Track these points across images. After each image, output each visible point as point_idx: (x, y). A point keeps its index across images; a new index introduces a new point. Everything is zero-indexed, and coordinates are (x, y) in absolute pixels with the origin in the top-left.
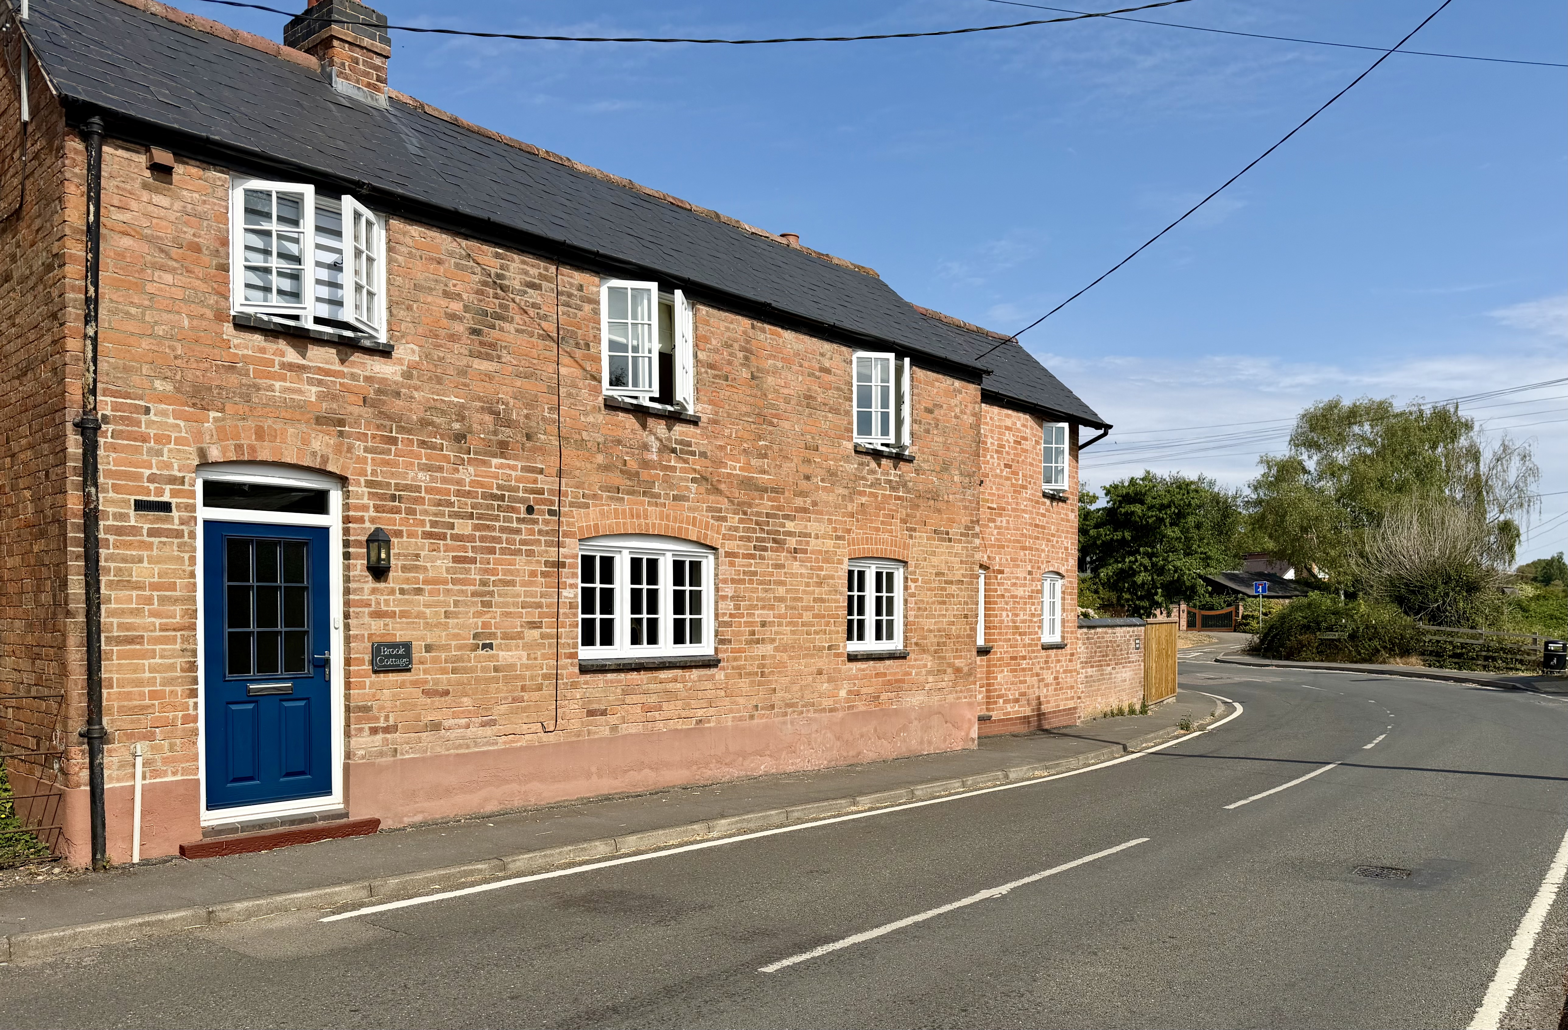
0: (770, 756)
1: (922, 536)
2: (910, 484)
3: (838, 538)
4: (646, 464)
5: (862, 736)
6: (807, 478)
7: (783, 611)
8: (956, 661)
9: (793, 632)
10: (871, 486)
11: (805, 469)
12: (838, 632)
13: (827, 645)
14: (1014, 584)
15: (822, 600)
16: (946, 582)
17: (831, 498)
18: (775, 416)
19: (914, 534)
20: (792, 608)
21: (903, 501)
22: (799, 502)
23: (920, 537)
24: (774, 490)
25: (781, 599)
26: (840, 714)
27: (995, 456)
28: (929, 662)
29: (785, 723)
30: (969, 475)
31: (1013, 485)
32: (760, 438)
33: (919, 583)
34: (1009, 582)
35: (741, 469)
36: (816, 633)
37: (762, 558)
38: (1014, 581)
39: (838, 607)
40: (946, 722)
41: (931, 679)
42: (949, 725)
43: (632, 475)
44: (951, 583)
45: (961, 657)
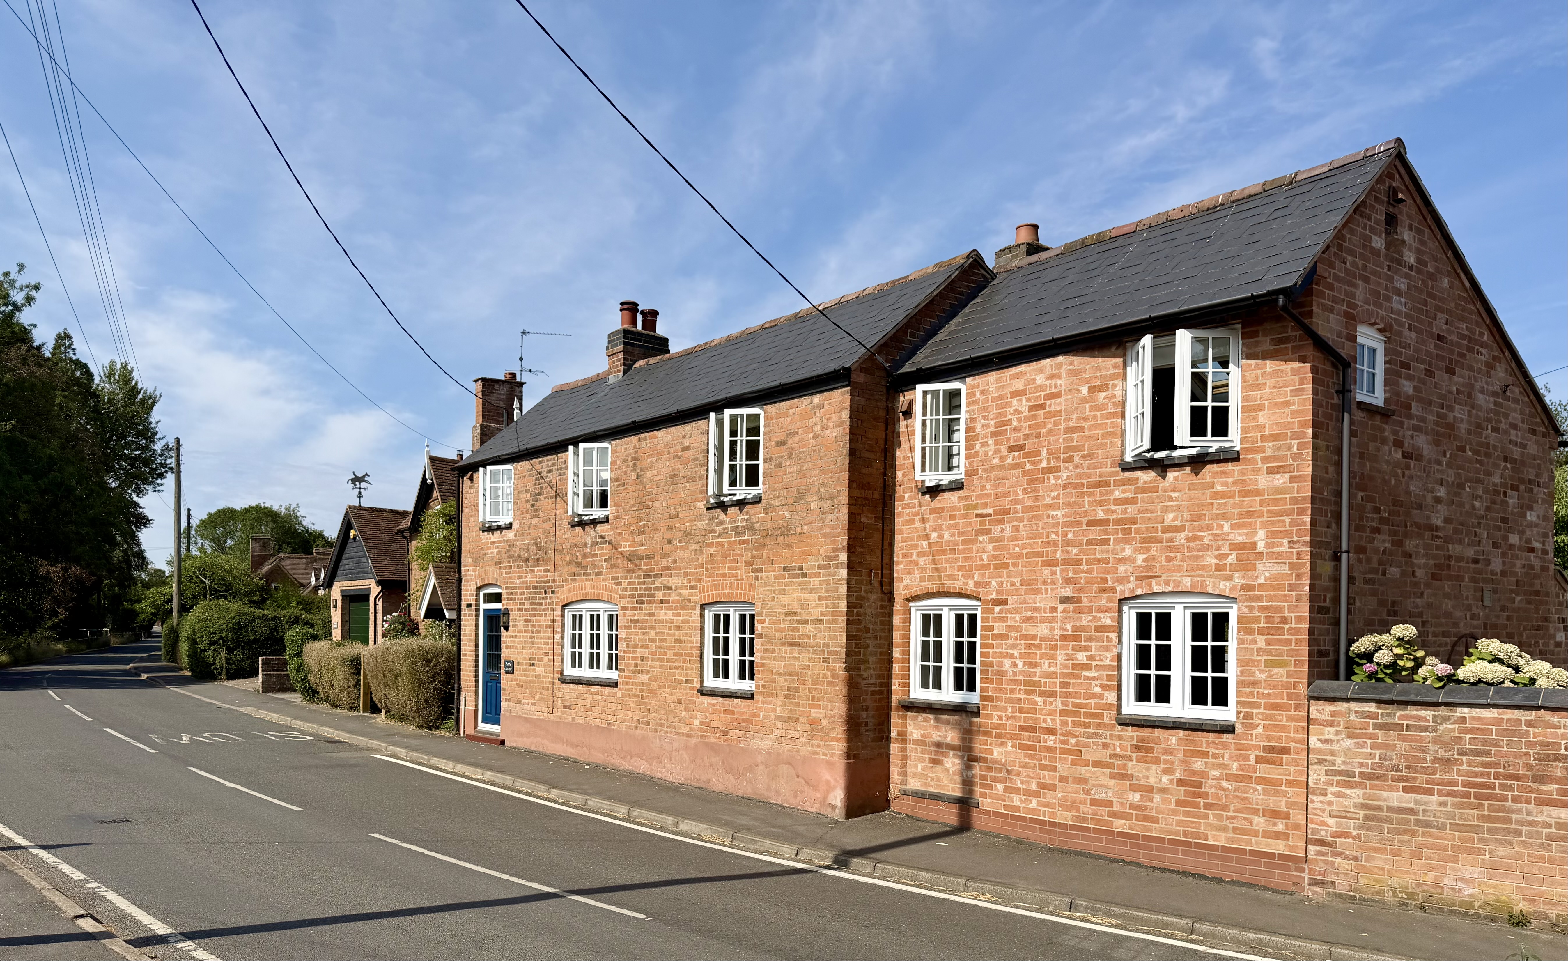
0: (646, 760)
1: (769, 575)
2: (757, 526)
3: (692, 587)
4: (585, 556)
5: (711, 765)
6: (669, 542)
7: (654, 649)
8: (812, 711)
9: (661, 667)
10: (718, 537)
11: (668, 536)
12: (692, 669)
13: (684, 679)
14: (1029, 619)
15: (680, 641)
16: (799, 622)
17: (685, 554)
18: (651, 500)
19: (760, 574)
20: (660, 647)
21: (748, 544)
22: (664, 563)
23: (767, 577)
24: (648, 557)
25: (652, 640)
26: (694, 740)
27: (991, 442)
28: (778, 707)
29: (655, 737)
30: (831, 498)
31: (1025, 473)
32: (641, 520)
33: (766, 624)
34: (1018, 617)
35: (630, 546)
36: (677, 668)
37: (641, 609)
38: (1029, 614)
39: (691, 647)
40: (798, 776)
41: (780, 725)
42: (800, 779)
43: (579, 564)
44: (806, 622)
45: (819, 707)
